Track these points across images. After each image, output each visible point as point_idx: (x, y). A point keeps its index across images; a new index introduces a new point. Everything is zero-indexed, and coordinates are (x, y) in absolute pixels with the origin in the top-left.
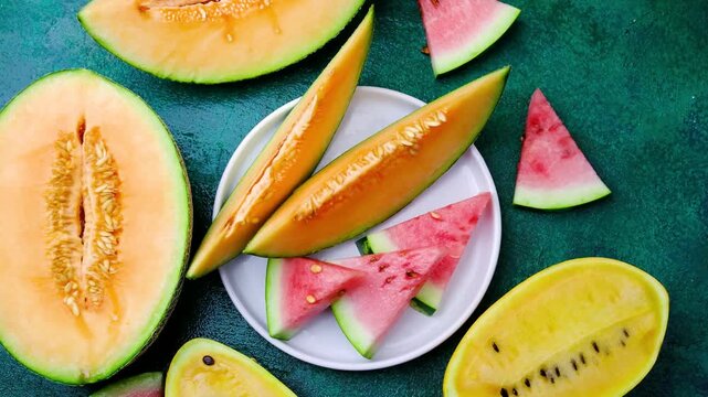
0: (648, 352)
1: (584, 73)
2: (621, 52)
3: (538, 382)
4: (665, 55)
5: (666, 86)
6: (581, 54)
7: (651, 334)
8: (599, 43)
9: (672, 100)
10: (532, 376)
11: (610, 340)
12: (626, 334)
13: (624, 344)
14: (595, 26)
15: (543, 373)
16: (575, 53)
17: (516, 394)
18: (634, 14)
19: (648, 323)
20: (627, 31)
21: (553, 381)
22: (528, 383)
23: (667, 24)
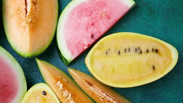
0: (102, 43)
1: (147, 26)
2: (161, 18)
3: (144, 50)
4: (177, 18)
5: (178, 30)
6: (145, 19)
7: (98, 48)
8: (152, 15)
9: (181, 36)
10: (145, 52)
11: (113, 53)
12: (107, 53)
13: (109, 49)
14: (150, 8)
15: (141, 52)
16: (143, 19)
17: (153, 49)
18: (165, 3)
19: (97, 53)
20: (163, 10)
21: (139, 48)
22: (148, 51)
23: (178, 7)
